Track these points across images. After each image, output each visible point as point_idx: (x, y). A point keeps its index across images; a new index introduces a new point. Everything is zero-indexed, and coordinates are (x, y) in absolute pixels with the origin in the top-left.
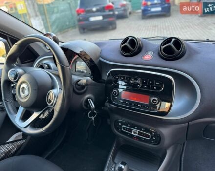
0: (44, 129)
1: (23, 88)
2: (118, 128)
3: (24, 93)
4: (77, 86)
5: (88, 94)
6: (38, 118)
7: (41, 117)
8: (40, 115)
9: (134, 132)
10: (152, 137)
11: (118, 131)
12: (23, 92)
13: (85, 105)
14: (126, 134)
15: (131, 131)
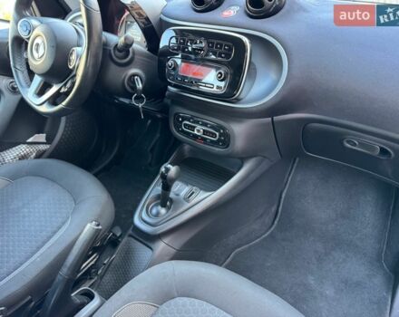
0: (64, 103)
1: (38, 45)
2: (178, 126)
3: (38, 52)
4: (117, 52)
5: (135, 68)
6: (58, 91)
7: (62, 90)
8: (60, 89)
9: (198, 131)
10: (220, 136)
11: (178, 131)
12: (37, 50)
13: (128, 84)
14: (188, 134)
15: (193, 128)
